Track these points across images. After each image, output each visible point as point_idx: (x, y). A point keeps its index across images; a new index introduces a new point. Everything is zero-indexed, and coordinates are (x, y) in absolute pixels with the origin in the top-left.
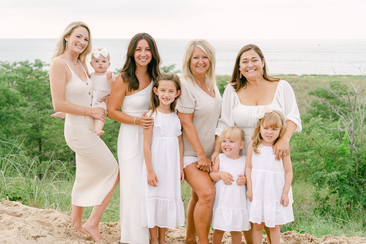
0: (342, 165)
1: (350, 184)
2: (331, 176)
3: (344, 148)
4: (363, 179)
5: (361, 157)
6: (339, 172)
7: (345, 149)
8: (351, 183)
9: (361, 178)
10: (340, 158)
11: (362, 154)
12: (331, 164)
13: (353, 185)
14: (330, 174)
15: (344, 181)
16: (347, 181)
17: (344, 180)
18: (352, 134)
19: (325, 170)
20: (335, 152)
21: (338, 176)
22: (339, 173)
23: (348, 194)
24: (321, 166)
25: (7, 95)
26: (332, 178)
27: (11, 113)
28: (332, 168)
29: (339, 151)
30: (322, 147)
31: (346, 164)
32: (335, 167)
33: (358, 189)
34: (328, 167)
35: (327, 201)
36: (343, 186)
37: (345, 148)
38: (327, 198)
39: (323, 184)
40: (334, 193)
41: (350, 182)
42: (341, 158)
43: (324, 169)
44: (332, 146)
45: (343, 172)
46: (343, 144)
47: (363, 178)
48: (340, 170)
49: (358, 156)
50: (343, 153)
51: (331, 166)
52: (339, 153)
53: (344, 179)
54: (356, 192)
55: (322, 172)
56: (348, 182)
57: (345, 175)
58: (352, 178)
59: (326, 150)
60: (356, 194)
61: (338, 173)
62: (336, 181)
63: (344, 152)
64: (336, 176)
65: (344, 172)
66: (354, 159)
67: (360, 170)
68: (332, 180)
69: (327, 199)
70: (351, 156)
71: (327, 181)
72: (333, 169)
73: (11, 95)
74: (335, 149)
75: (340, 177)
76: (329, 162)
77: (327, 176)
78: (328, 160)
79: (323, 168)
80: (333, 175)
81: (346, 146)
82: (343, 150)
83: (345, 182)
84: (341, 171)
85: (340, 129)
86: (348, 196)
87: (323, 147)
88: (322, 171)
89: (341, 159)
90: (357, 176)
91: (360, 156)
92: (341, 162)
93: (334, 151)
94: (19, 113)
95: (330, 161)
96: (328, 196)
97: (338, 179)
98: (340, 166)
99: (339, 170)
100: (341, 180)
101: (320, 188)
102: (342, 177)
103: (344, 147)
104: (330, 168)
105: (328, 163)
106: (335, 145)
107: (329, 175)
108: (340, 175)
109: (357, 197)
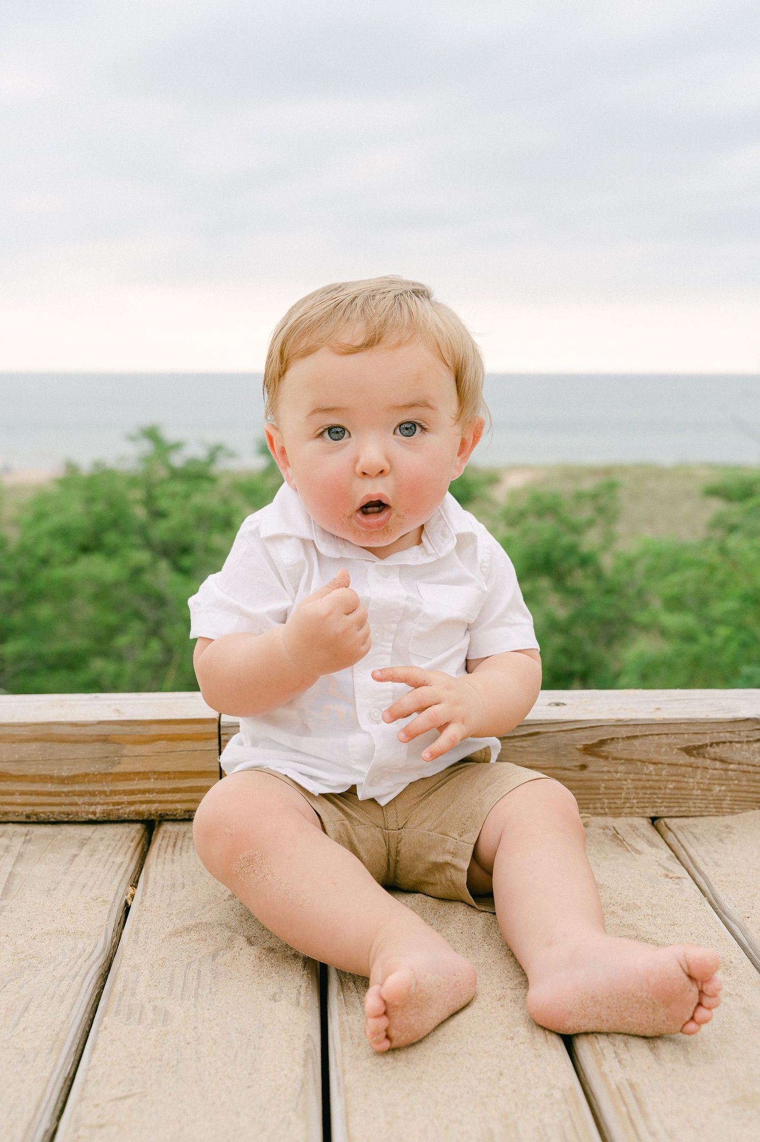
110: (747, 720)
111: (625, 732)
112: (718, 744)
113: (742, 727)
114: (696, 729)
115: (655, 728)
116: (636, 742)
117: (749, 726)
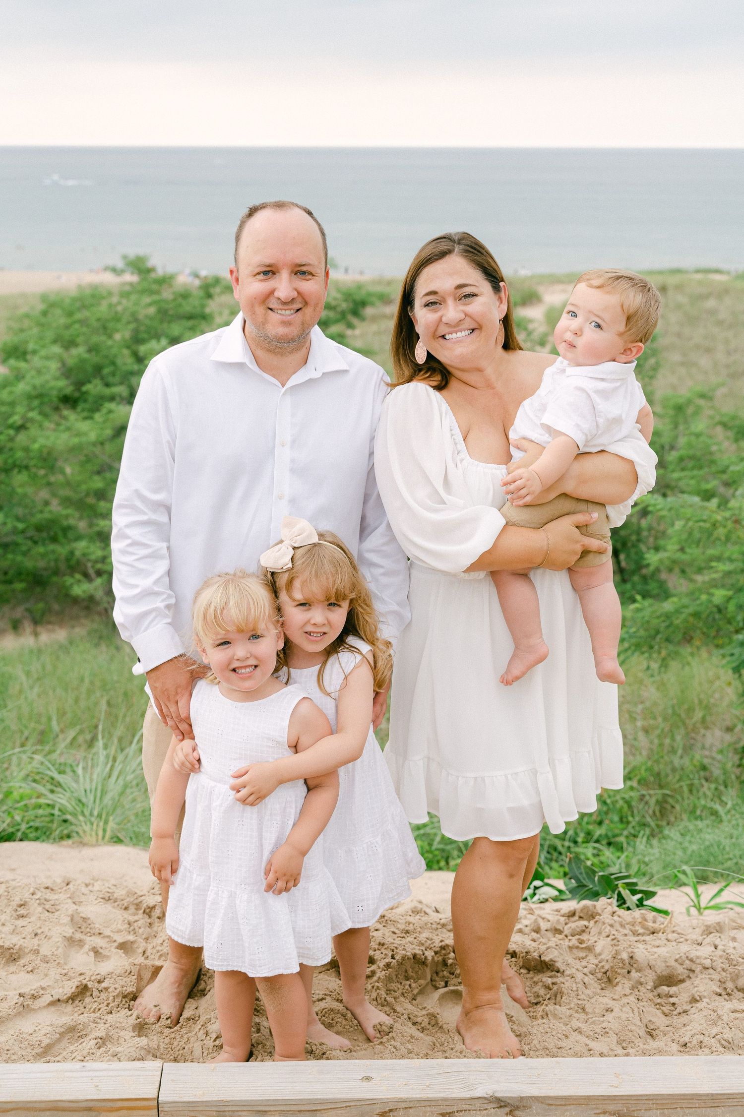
110: (479, 1098)
111: (403, 1105)
112: (461, 1111)
113: (476, 1102)
114: (448, 1103)
115: (422, 1102)
116: (411, 1111)
117: (481, 1101)
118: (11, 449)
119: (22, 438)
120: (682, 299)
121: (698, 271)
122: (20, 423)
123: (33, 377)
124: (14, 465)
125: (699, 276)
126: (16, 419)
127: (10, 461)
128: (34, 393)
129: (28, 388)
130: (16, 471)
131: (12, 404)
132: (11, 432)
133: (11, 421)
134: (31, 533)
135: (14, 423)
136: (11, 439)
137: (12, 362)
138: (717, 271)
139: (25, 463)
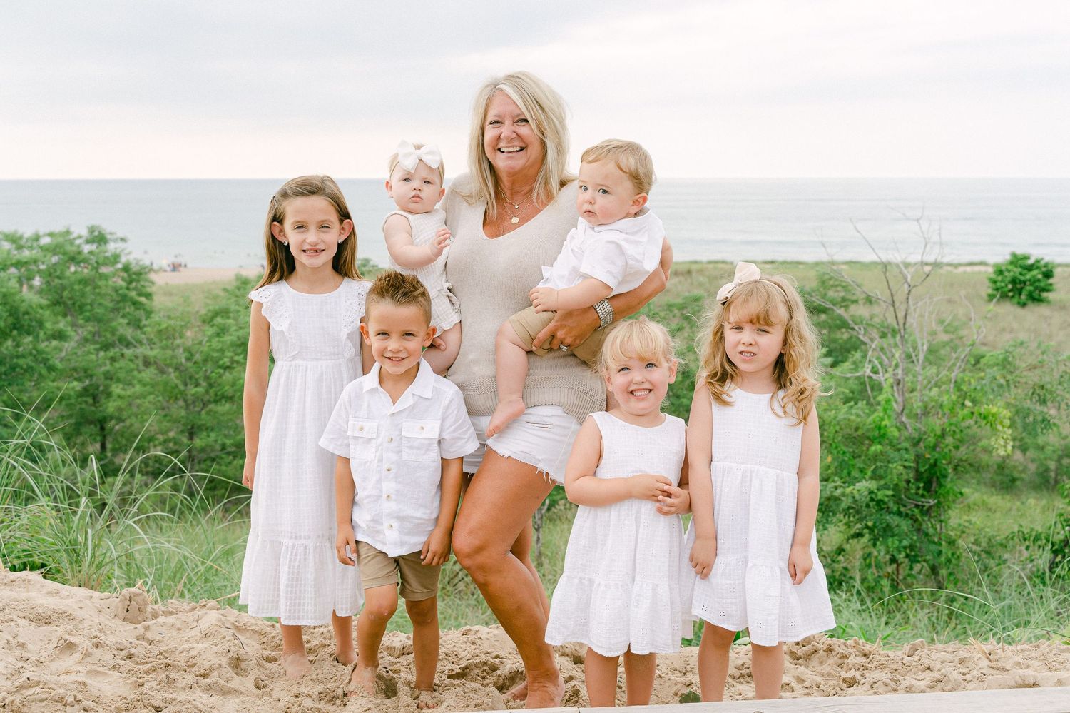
0: (878, 464)
1: (899, 514)
2: (855, 492)
3: (884, 423)
4: (931, 501)
5: (922, 444)
6: (874, 482)
7: (886, 426)
8: (902, 509)
9: (923, 496)
10: (873, 448)
11: (925, 437)
12: (851, 463)
13: (907, 515)
14: (852, 487)
15: (885, 506)
16: (891, 505)
17: (885, 503)
18: (901, 386)
19: (836, 478)
20: (860, 432)
21: (871, 492)
22: (873, 485)
23: (896, 538)
24: (827, 470)
25: (12, 307)
26: (857, 497)
27: (23, 356)
28: (855, 473)
29: (868, 430)
30: (827, 422)
31: (889, 462)
32: (862, 471)
33: (921, 525)
34: (845, 472)
35: (841, 558)
36: (883, 517)
37: (886, 422)
38: (841, 550)
39: (834, 514)
40: (857, 537)
41: (899, 508)
42: (876, 448)
43: (836, 475)
44: (853, 417)
45: (882, 482)
46: (879, 413)
47: (930, 497)
48: (875, 477)
49: (916, 443)
50: (881, 437)
51: (851, 469)
52: (870, 434)
53: (886, 499)
54: (915, 533)
55: (831, 485)
56: (895, 509)
57: (888, 489)
58: (903, 496)
59: (838, 428)
60: (915, 538)
61: (870, 486)
62: (868, 506)
63: (882, 431)
64: (866, 493)
65: (886, 484)
66: (906, 450)
67: (922, 479)
68: (855, 501)
69: (839, 554)
70: (900, 443)
71: (844, 505)
72: (857, 476)
73: (23, 307)
74: (861, 425)
75: (876, 495)
76: (846, 459)
77: (843, 494)
78: (844, 453)
79: (832, 473)
80: (858, 491)
81: (886, 417)
82: (879, 428)
83: (888, 508)
84: (876, 480)
85: (871, 375)
86: (897, 543)
87: (831, 422)
88: (831, 480)
89: (876, 450)
90: (913, 491)
91: (920, 440)
92: (875, 458)
93: (857, 429)
94: (44, 356)
95: (848, 455)
96: (841, 545)
97: (872, 500)
98: (873, 467)
99: (871, 478)
100: (879, 503)
101: (827, 525)
102: (880, 495)
103: (882, 420)
104: (849, 474)
105: (844, 461)
106: (858, 415)
107: (848, 490)
108: (876, 491)
109: (918, 544)
118: (219, 385)
119: (228, 376)
120: (701, 279)
121: (710, 262)
122: (228, 364)
123: (236, 330)
124: (223, 397)
125: (711, 266)
126: (226, 361)
127: (219, 393)
128: (239, 342)
129: (234, 338)
130: (223, 401)
131: (222, 350)
132: (221, 371)
133: (221, 362)
134: (233, 449)
135: (224, 363)
136: (221, 376)
137: (219, 320)
138: (723, 262)
139: (230, 395)
